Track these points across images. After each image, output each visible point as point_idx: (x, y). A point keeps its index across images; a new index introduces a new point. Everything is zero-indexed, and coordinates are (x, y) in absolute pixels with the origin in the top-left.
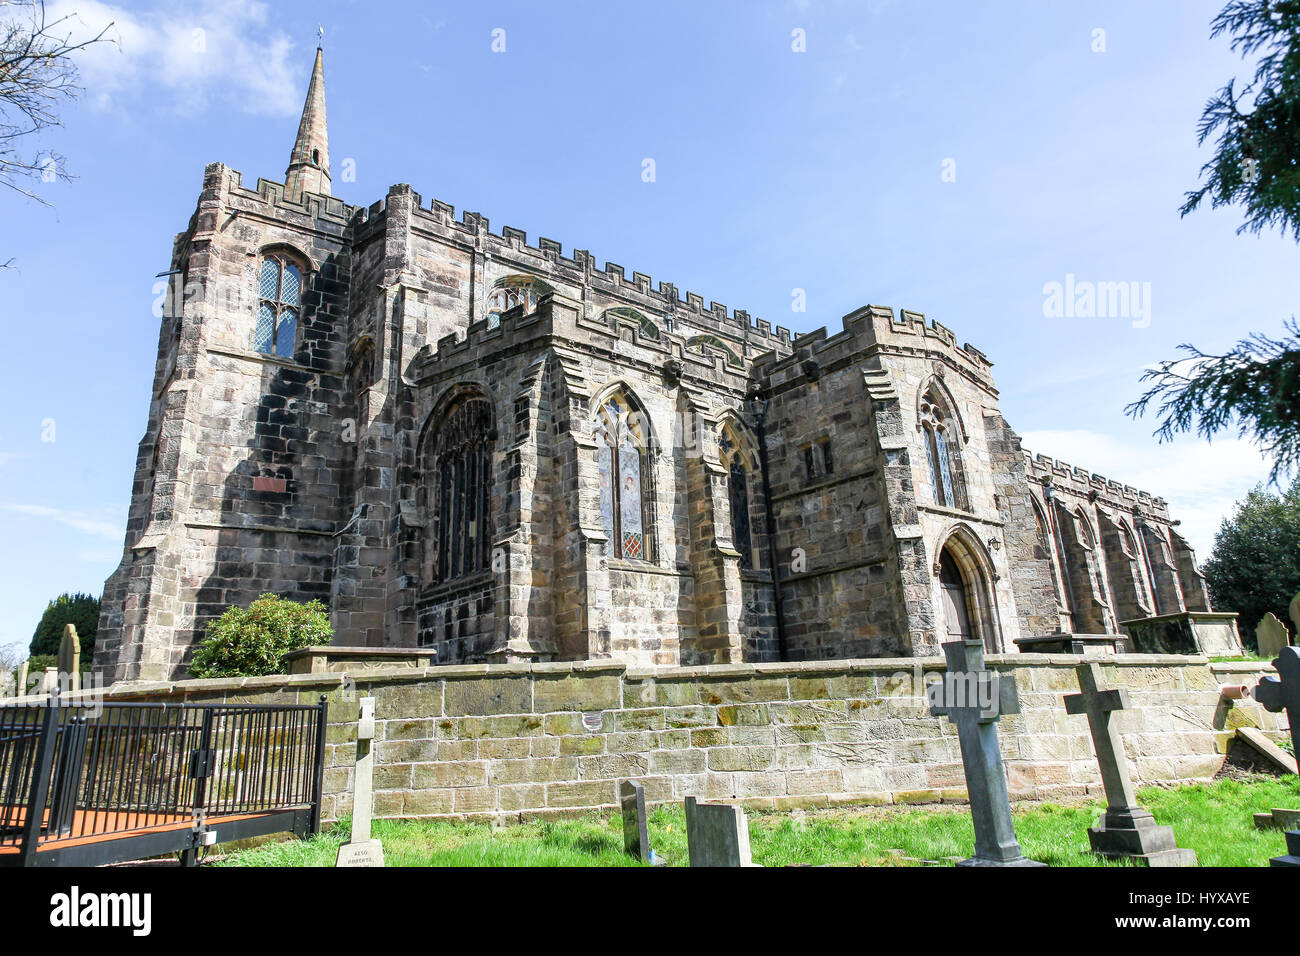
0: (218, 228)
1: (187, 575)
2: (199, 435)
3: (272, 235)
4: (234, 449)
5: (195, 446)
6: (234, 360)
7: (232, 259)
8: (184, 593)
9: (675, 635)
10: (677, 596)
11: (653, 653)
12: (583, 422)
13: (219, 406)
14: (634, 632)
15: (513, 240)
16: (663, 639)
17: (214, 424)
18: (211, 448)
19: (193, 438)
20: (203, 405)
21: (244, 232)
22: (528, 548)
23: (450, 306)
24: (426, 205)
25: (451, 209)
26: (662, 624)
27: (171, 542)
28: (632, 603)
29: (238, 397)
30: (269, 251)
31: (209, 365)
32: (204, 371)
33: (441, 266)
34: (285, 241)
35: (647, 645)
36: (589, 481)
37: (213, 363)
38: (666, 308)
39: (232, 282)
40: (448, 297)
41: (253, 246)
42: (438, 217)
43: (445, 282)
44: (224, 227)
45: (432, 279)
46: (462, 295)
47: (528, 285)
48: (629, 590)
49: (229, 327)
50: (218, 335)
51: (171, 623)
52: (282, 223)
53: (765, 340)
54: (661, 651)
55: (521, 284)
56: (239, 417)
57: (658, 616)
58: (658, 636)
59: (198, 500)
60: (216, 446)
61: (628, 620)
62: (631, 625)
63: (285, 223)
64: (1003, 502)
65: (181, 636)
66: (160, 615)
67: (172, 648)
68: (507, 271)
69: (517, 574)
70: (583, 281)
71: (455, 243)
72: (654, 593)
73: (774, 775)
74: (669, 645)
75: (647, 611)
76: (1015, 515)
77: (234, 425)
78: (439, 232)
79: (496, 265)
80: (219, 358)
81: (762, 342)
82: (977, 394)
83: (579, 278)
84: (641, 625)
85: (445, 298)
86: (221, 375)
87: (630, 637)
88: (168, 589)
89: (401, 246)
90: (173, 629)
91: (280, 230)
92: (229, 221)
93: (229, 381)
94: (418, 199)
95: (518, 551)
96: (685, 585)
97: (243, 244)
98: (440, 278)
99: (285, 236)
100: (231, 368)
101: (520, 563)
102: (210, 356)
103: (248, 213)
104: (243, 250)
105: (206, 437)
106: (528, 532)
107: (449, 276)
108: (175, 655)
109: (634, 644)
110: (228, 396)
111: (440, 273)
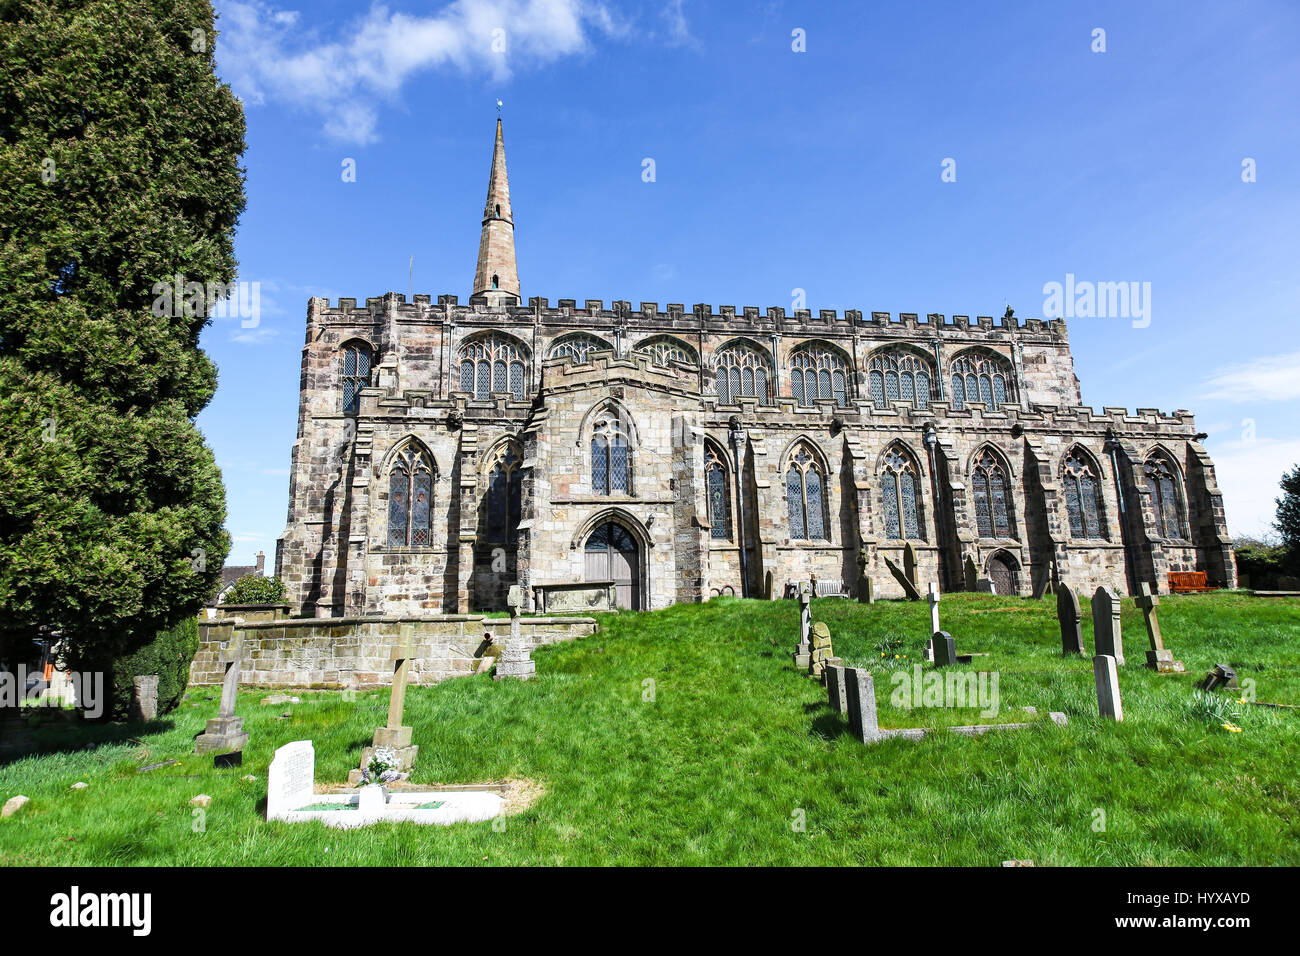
0: (313, 340)
1: (308, 552)
2: (310, 470)
3: (347, 334)
4: (330, 475)
5: (308, 476)
6: (328, 421)
7: (324, 357)
8: (306, 562)
9: (441, 590)
10: (445, 566)
11: (421, 602)
12: (364, 470)
13: (321, 450)
14: (407, 590)
15: (475, 307)
16: (429, 592)
17: (318, 461)
18: (317, 477)
19: (306, 472)
20: (312, 451)
21: (331, 337)
22: (336, 547)
23: (426, 367)
24: (409, 300)
25: (428, 298)
26: (430, 584)
27: (295, 535)
28: (407, 573)
29: (331, 443)
30: (346, 345)
31: (313, 426)
32: (311, 431)
33: (419, 341)
34: (355, 336)
35: (417, 598)
36: (358, 507)
37: (316, 424)
38: (616, 323)
39: (324, 371)
40: (424, 361)
41: (335, 345)
42: (417, 306)
43: (422, 352)
44: (318, 338)
45: (412, 352)
46: (435, 357)
47: (490, 335)
48: (405, 566)
49: (325, 401)
50: (318, 406)
51: (300, 579)
52: (352, 325)
53: (725, 324)
54: (428, 600)
55: (485, 336)
56: (332, 455)
57: (427, 579)
58: (426, 591)
59: (311, 508)
60: (320, 475)
61: (403, 583)
62: (405, 586)
63: (354, 324)
64: (677, 484)
65: (306, 586)
66: (291, 576)
67: (301, 593)
68: (471, 330)
69: (327, 562)
70: (534, 322)
71: (429, 322)
72: (426, 566)
73: (275, 673)
74: (434, 596)
75: (419, 576)
76: (683, 493)
77: (329, 460)
78: (417, 317)
79: (462, 329)
80: (319, 421)
81: (722, 327)
82: (669, 401)
83: (531, 320)
84: (413, 586)
85: (422, 362)
86: (320, 431)
87: (403, 593)
88: (295, 561)
89: (388, 336)
90: (302, 583)
91: (351, 330)
92: (322, 333)
93: (325, 434)
94: (402, 298)
95: (328, 549)
96: (452, 558)
97: (330, 345)
98: (418, 350)
99: (355, 333)
100: (326, 426)
101: (330, 555)
102: (314, 421)
103: (332, 324)
104: (330, 349)
105: (314, 470)
106: (337, 537)
107: (425, 346)
108: (304, 596)
109: (407, 597)
110: (325, 443)
111: (418, 346)
